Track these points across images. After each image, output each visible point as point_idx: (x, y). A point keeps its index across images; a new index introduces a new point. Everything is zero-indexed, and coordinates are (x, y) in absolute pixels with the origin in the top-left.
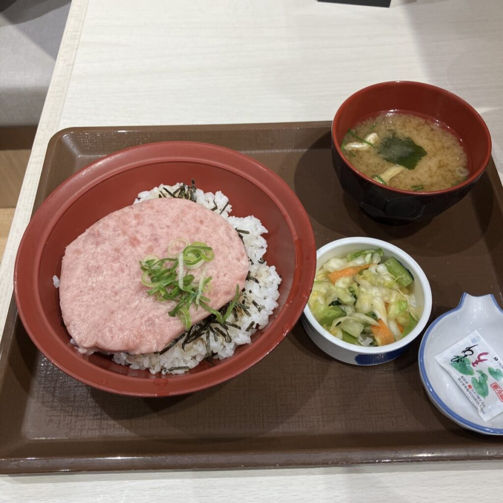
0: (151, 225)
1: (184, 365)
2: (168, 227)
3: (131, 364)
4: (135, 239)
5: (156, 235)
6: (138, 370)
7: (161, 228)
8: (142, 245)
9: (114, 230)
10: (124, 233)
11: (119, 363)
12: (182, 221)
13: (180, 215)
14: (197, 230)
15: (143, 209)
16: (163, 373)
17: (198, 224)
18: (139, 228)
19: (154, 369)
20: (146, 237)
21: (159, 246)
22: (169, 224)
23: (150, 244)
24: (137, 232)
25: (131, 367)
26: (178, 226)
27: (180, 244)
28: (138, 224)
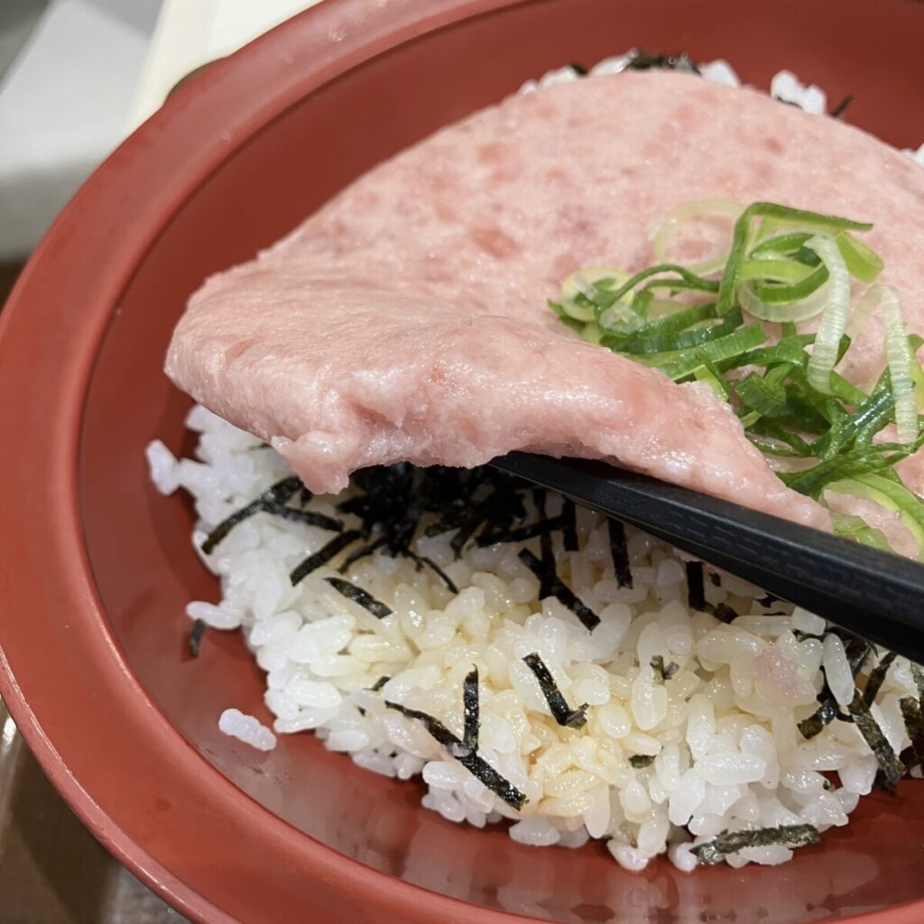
0: (557, 175)
1: (790, 820)
2: (628, 172)
3: (512, 822)
4: (495, 233)
5: (580, 209)
6: (555, 848)
7: (599, 181)
8: (528, 255)
9: (402, 209)
10: (446, 215)
11: (459, 819)
12: (687, 146)
13: (675, 124)
14: (765, 174)
15: (512, 124)
16: (685, 860)
17: (761, 155)
18: (504, 192)
19: (635, 846)
20: (538, 223)
21: (601, 251)
22: (634, 161)
23: (562, 247)
24: (498, 208)
25: (515, 832)
26: (674, 164)
27: (699, 232)
28: (499, 177)
